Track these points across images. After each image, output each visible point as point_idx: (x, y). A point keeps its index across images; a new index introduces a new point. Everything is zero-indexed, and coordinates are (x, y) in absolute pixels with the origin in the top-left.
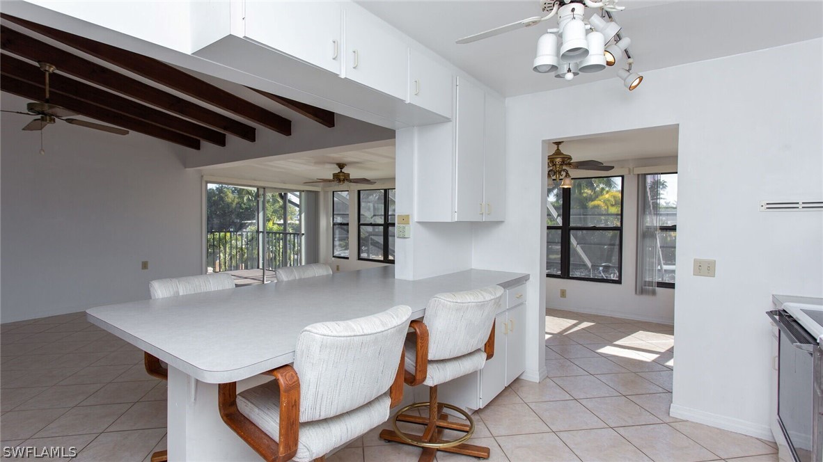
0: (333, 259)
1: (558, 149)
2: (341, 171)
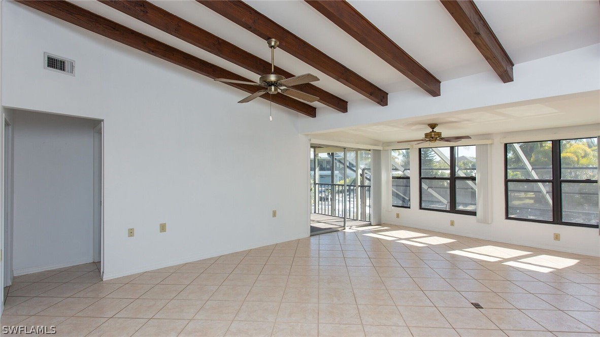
0: (393, 207)
2: (433, 131)
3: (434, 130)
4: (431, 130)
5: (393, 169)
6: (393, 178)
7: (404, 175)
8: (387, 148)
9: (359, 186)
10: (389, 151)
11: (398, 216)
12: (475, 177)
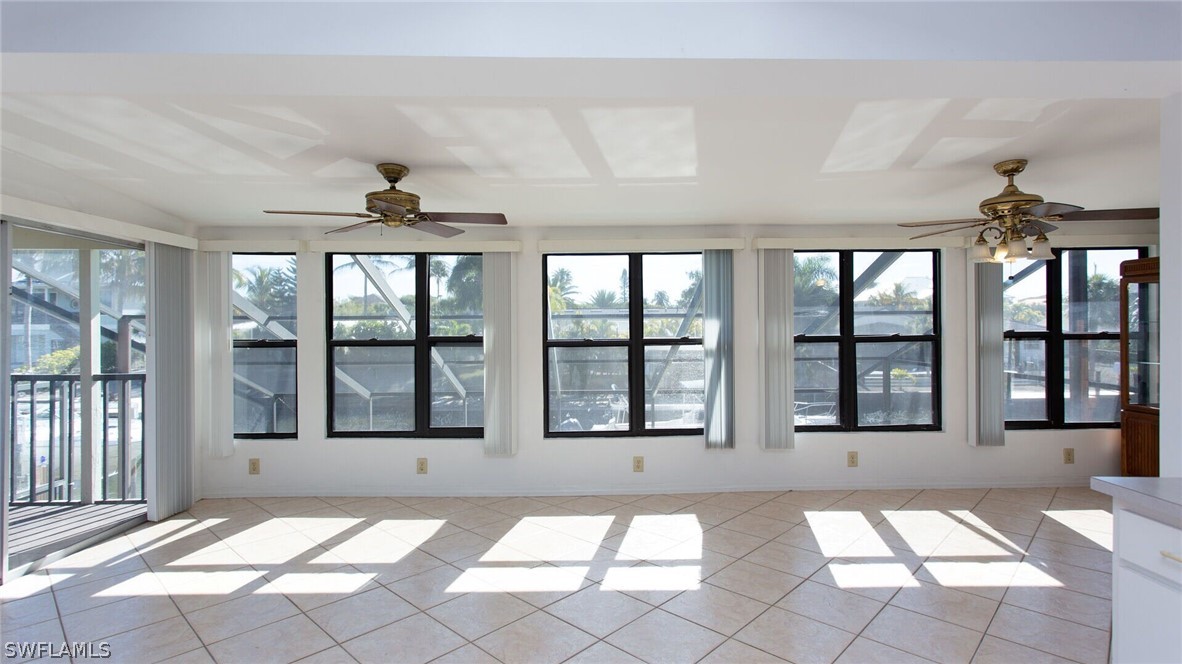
0: (236, 442)
1: (1011, 185)
2: (393, 188)
3: (398, 186)
4: (387, 186)
5: (235, 318)
6: (238, 344)
7: (268, 333)
8: (213, 245)
9: (96, 378)
10: (223, 257)
11: (254, 467)
12: (482, 338)
